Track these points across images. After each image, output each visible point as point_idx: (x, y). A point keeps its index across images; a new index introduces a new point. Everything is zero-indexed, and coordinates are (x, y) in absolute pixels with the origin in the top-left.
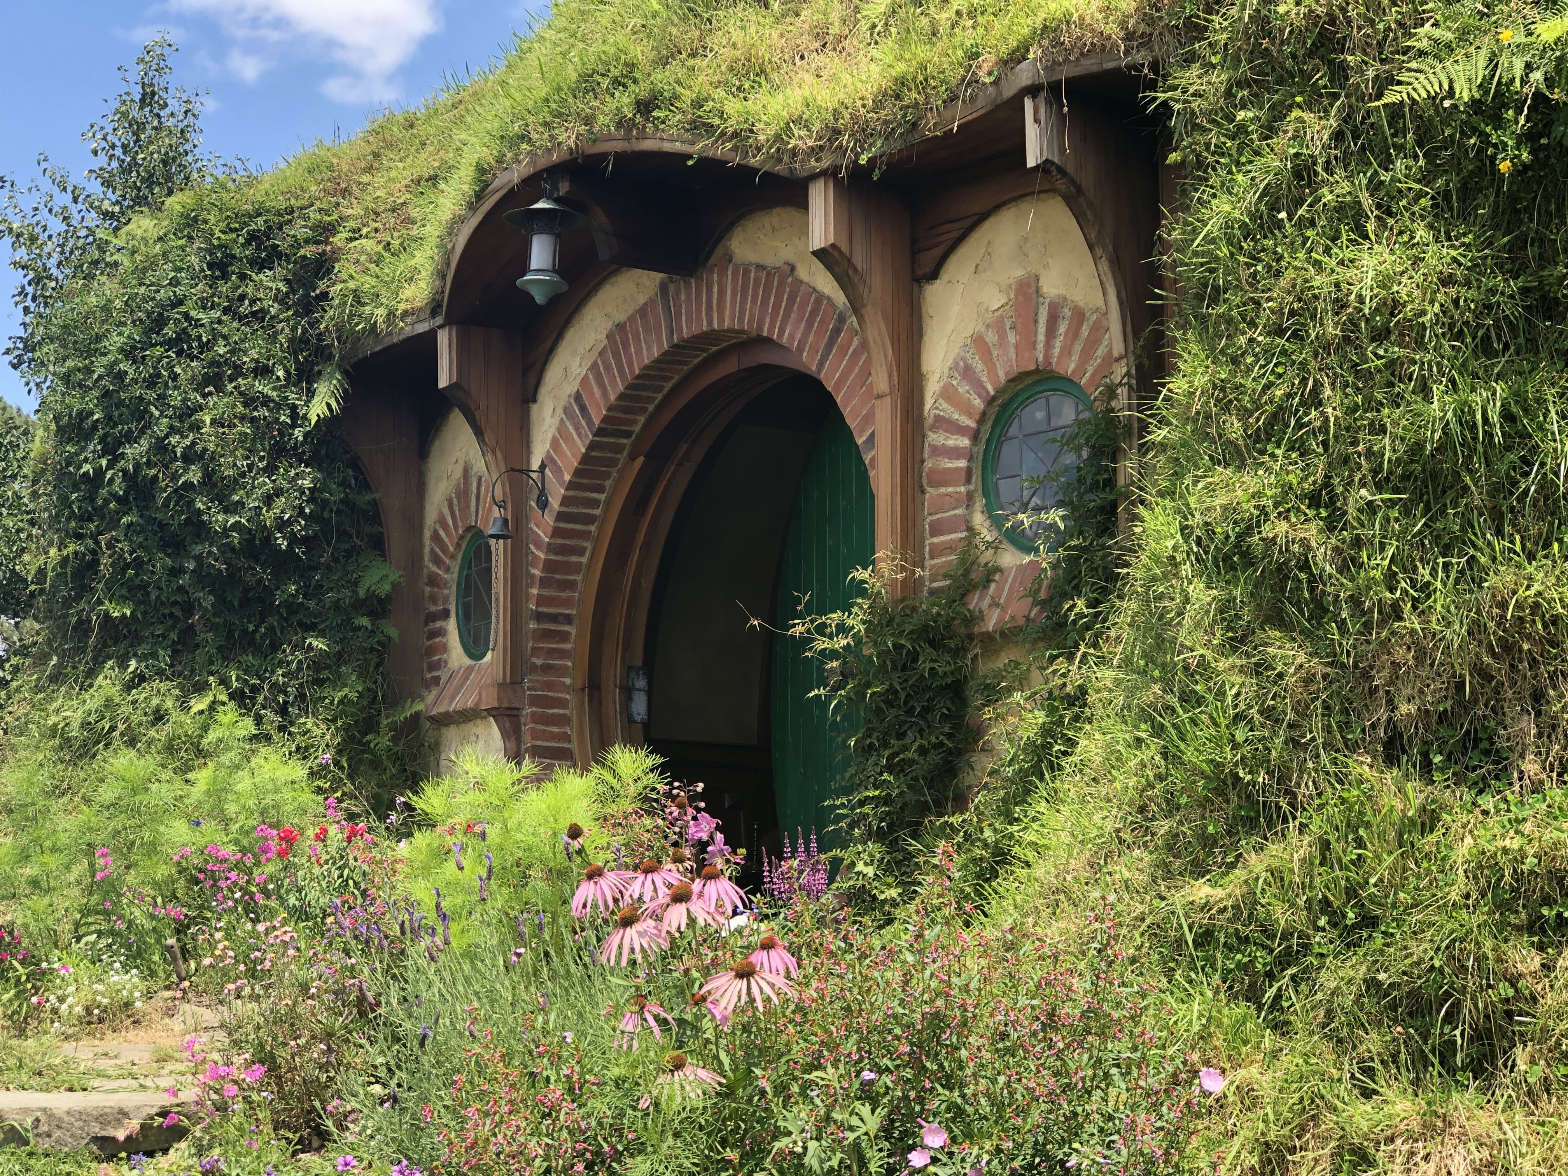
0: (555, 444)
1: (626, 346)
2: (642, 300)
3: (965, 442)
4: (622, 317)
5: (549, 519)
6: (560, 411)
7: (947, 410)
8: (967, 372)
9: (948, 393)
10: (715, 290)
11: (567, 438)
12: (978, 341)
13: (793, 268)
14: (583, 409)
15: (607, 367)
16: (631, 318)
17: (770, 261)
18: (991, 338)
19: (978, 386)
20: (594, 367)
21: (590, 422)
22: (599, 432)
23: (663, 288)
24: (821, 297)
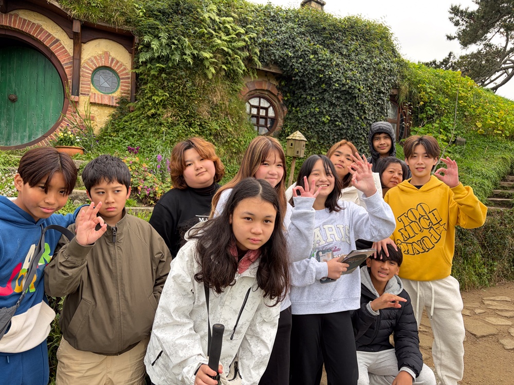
7: (86, 65)
9: (87, 63)
10: (13, 19)
12: (95, 57)
13: (41, 26)
17: (33, 21)
18: (98, 57)
19: (95, 65)
24: (50, 35)
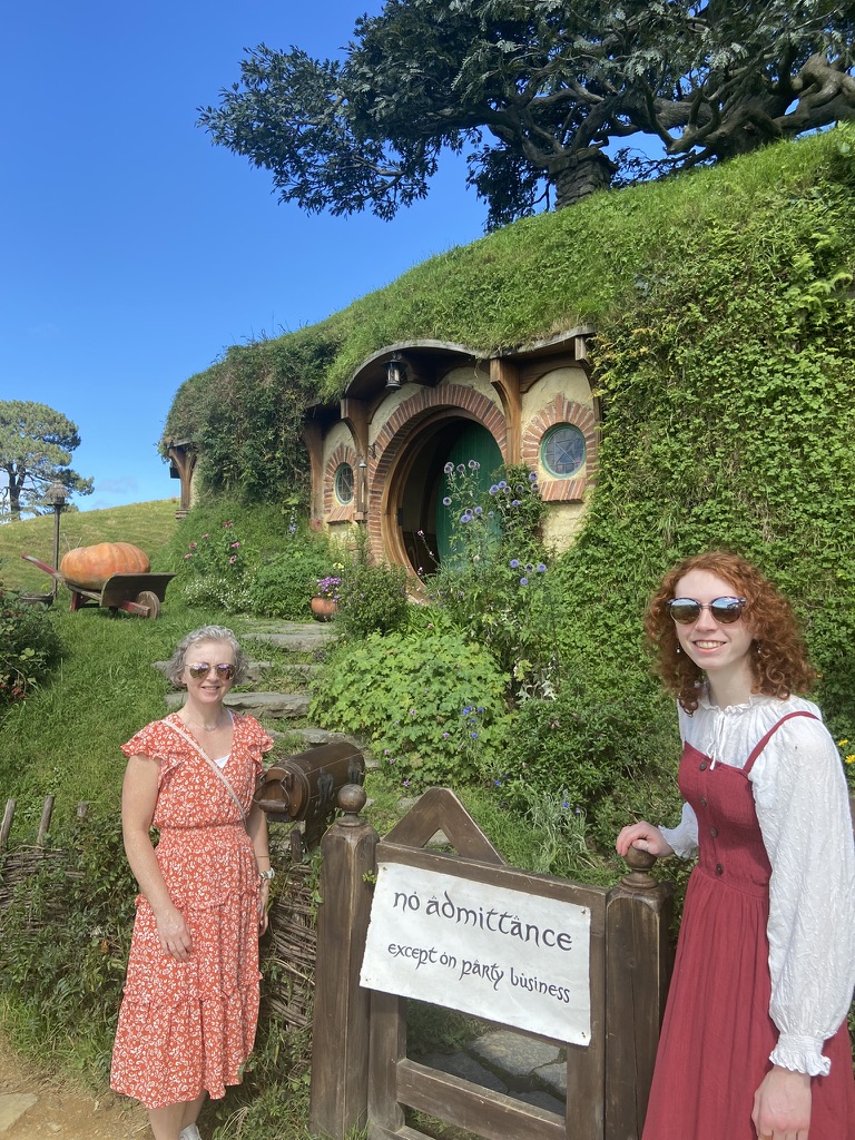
0: (379, 437)
1: (407, 408)
2: (413, 394)
3: (536, 444)
4: (406, 399)
5: (377, 461)
6: (380, 427)
7: (530, 433)
8: (538, 423)
9: (530, 429)
10: (443, 392)
11: (384, 436)
12: (542, 413)
14: (390, 427)
15: (400, 414)
16: (410, 399)
17: (464, 384)
19: (542, 426)
20: (395, 414)
21: (393, 432)
22: (396, 435)
23: (422, 391)
24: (483, 397)
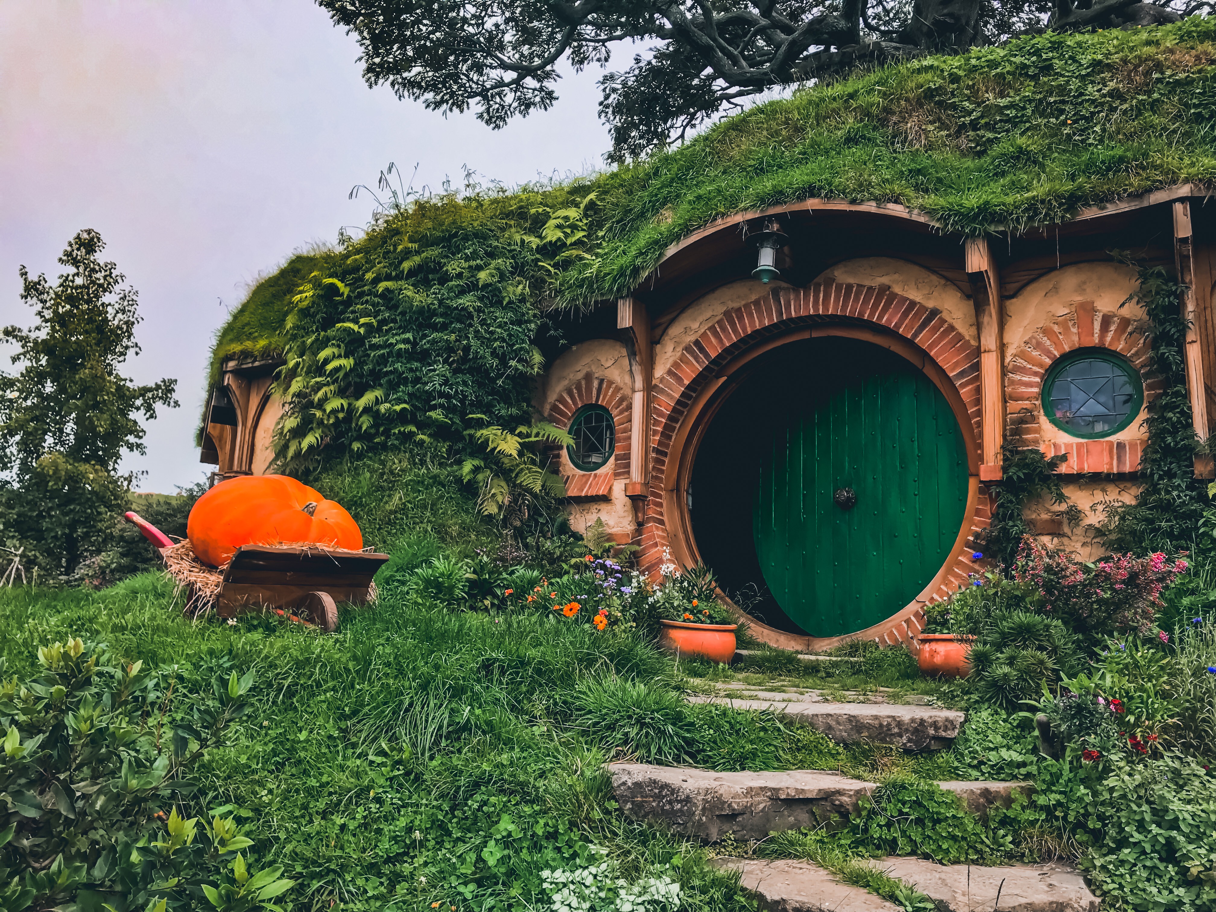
0: (676, 365)
1: (741, 318)
2: (754, 297)
3: (1038, 379)
4: (737, 305)
5: (671, 403)
6: (679, 349)
8: (1038, 346)
9: (1021, 354)
10: (821, 295)
11: (688, 363)
12: (1047, 330)
13: (889, 287)
14: (702, 349)
15: (724, 329)
16: (747, 306)
17: (867, 283)
18: (1056, 328)
19: (1048, 353)
20: (712, 329)
21: (707, 355)
22: (712, 361)
23: (774, 294)
24: (913, 304)
